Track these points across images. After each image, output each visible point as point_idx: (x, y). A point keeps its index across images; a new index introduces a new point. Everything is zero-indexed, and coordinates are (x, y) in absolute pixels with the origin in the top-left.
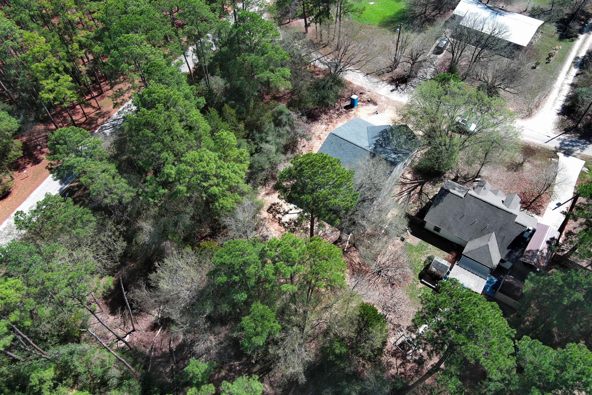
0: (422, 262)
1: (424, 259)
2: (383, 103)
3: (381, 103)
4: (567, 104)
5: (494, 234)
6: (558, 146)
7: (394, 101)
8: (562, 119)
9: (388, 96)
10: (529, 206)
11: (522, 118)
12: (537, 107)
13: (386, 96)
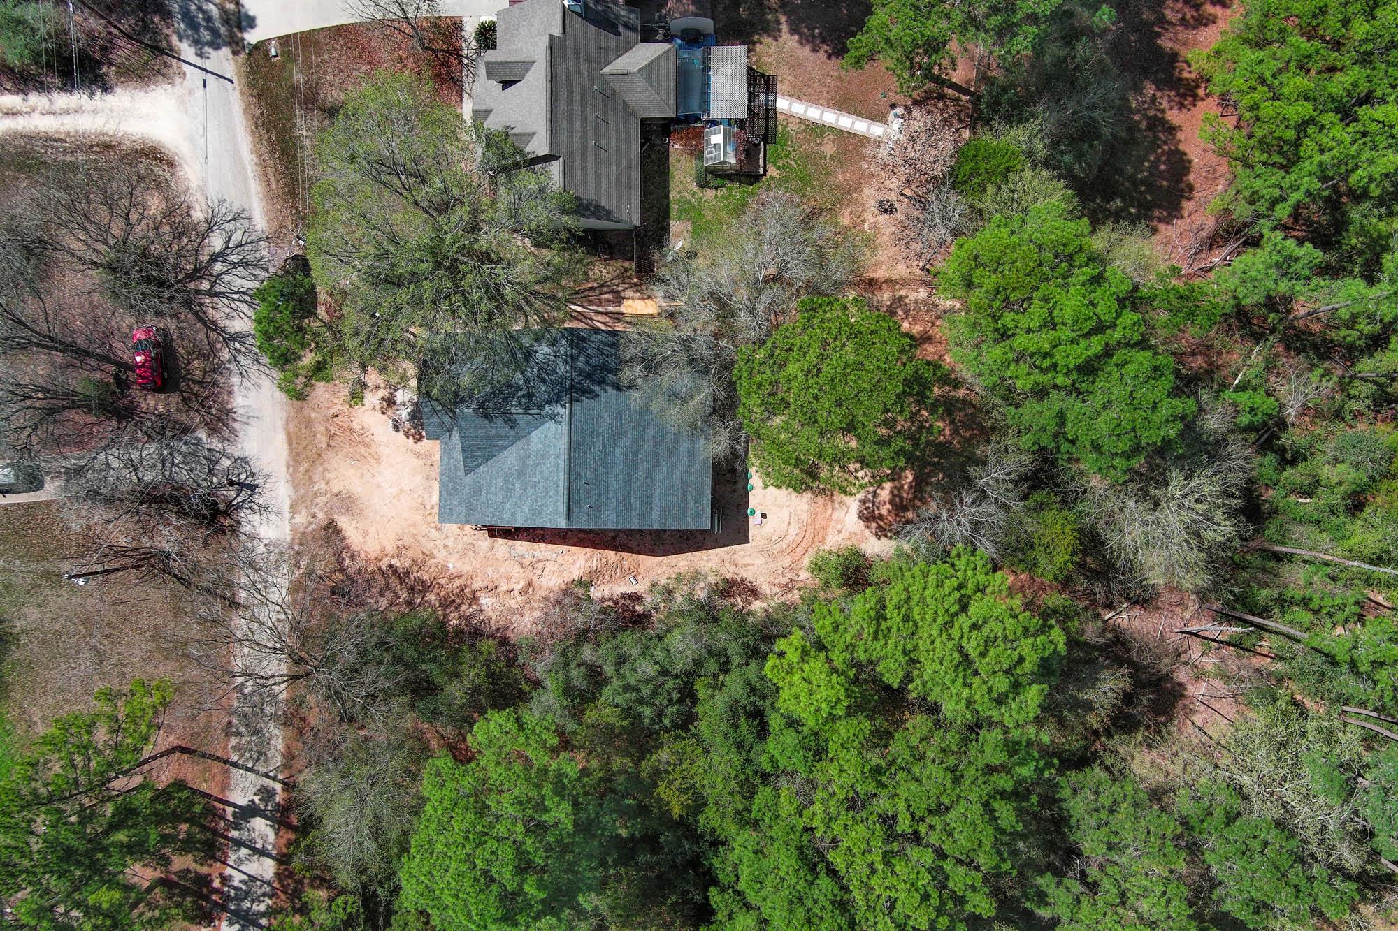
0: (719, 193)
1: (710, 194)
2: (316, 510)
3: (321, 515)
4: (57, 81)
5: (607, 70)
6: (226, 51)
7: (296, 487)
8: (120, 74)
9: (286, 508)
10: (447, 52)
11: (171, 165)
12: (107, 147)
13: (288, 516)
